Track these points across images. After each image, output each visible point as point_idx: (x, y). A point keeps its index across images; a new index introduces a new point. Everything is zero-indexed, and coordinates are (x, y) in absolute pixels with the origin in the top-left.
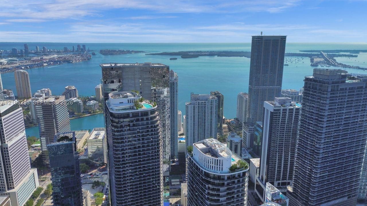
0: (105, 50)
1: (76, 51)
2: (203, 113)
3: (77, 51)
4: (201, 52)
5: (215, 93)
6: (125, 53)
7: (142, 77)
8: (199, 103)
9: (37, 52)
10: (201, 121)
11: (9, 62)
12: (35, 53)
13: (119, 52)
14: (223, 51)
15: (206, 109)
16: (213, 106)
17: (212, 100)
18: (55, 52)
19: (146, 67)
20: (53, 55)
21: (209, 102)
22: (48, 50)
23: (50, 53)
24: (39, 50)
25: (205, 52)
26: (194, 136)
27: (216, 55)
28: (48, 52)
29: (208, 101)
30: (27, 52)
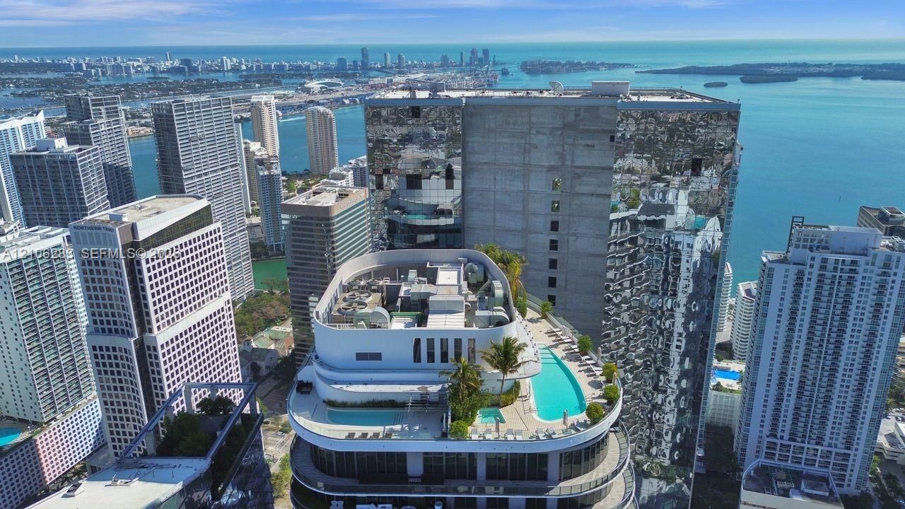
0: (533, 62)
1: (468, 65)
2: (839, 306)
3: (470, 64)
4: (805, 65)
5: (882, 213)
6: (581, 69)
7: (568, 163)
8: (825, 261)
9: (385, 67)
10: (823, 335)
11: (325, 88)
12: (380, 70)
13: (567, 67)
14: (883, 64)
15: (857, 290)
16: (894, 282)
17: (889, 258)
18: (421, 66)
19: (593, 110)
20: (417, 73)
21: (873, 264)
22: (410, 62)
23: (411, 68)
24: (389, 62)
25: (819, 66)
26: (781, 385)
27: (856, 74)
28: (408, 66)
29: (870, 259)
30: (366, 68)
